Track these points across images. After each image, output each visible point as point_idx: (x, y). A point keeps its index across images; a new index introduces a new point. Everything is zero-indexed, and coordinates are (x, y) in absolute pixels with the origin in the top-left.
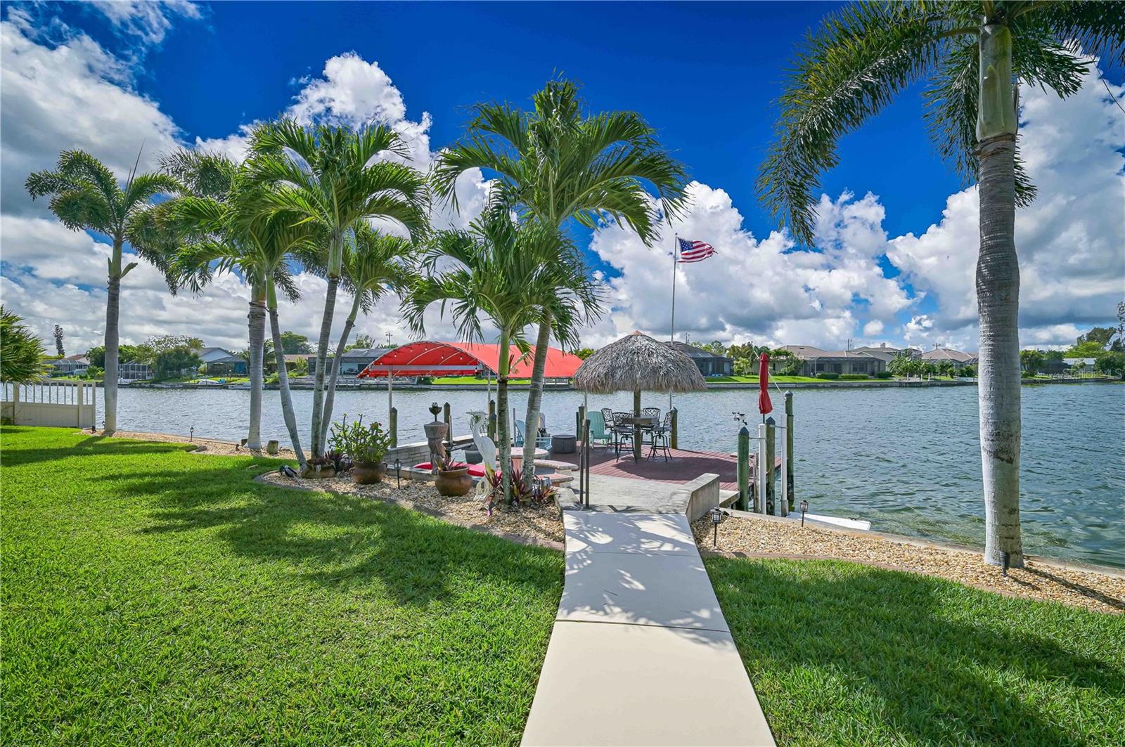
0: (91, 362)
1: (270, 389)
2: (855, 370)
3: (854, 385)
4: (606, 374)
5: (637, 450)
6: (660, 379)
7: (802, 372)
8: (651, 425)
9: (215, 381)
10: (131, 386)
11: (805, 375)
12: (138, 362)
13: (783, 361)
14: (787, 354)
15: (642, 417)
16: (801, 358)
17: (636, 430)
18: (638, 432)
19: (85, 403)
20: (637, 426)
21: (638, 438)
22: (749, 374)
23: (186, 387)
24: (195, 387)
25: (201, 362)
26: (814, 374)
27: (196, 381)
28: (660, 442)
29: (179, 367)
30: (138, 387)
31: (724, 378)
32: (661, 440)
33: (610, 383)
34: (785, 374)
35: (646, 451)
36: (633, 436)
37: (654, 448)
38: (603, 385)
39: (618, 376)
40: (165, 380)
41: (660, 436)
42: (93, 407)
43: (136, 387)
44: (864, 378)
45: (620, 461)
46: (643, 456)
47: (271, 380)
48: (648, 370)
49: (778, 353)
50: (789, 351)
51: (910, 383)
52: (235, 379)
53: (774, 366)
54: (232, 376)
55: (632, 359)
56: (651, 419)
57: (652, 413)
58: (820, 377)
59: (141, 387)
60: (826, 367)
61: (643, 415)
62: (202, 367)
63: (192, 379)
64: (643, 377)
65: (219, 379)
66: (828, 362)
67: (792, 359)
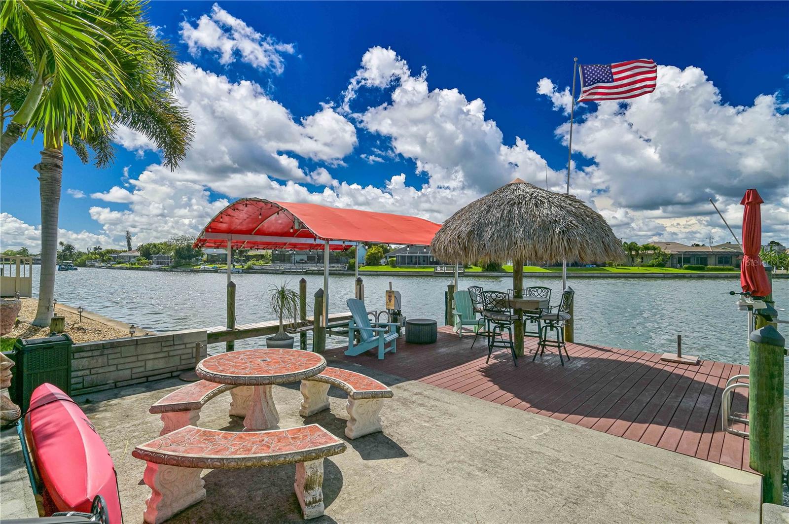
0: (141, 253)
1: (245, 273)
2: (720, 262)
3: (720, 275)
4: (471, 233)
5: (517, 346)
6: (555, 239)
7: (668, 264)
8: (538, 311)
9: (210, 267)
10: (160, 270)
11: (672, 266)
12: (164, 253)
13: (651, 255)
14: (654, 249)
15: (525, 298)
16: (668, 252)
17: (516, 317)
18: (520, 319)
19: (22, 276)
20: (518, 312)
21: (520, 327)
22: (618, 265)
23: (192, 271)
24: (198, 271)
25: (203, 254)
26: (681, 266)
27: (198, 267)
28: (552, 335)
29: (190, 257)
30: (164, 271)
31: (597, 268)
32: (554, 332)
33: (476, 245)
34: (653, 266)
35: (530, 345)
36: (512, 326)
37: (543, 344)
38: (465, 249)
39: (487, 235)
40: (180, 266)
41: (552, 327)
42: (29, 280)
43: (162, 271)
44: (730, 270)
45: (492, 361)
46: (526, 352)
47: (246, 267)
48: (536, 226)
49: (647, 248)
50: (656, 246)
51: (776, 275)
52: (223, 265)
53: (642, 258)
54: (222, 264)
55: (510, 212)
56: (538, 302)
57: (538, 296)
58: (687, 269)
59: (165, 270)
60: (692, 260)
61: (526, 297)
62: (205, 257)
63: (197, 265)
64: (528, 236)
65: (213, 266)
66: (694, 255)
67: (659, 253)
